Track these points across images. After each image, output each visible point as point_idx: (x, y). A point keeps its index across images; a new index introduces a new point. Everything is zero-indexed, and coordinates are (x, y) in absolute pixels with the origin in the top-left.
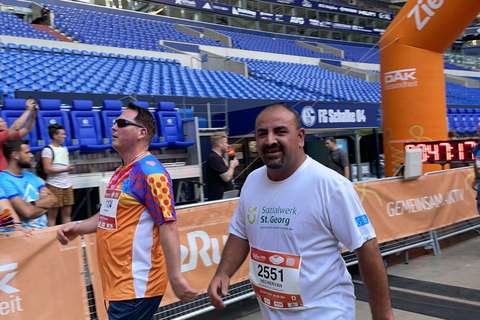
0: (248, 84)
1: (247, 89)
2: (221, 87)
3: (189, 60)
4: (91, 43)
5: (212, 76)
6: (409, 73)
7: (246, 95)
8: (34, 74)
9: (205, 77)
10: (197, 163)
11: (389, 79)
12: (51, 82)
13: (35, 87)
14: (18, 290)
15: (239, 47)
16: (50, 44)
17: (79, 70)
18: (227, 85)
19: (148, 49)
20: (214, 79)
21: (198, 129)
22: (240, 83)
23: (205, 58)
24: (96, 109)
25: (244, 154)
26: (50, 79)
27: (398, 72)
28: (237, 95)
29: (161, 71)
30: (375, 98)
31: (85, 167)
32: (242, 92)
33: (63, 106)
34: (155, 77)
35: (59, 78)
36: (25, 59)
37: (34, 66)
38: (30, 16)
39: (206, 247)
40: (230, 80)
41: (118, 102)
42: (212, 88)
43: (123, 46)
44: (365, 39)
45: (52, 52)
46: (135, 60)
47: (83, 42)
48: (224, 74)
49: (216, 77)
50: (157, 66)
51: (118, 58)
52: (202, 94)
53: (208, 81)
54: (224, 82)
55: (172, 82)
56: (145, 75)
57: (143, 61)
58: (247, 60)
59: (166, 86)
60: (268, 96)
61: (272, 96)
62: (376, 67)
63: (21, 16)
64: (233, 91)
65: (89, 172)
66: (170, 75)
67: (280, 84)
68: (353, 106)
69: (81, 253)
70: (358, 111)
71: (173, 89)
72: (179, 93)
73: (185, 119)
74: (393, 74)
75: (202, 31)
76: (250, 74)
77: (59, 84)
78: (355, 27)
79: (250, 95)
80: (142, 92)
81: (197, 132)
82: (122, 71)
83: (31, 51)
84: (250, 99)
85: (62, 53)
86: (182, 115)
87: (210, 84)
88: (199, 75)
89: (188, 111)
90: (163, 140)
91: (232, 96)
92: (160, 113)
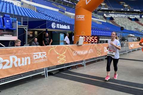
0: (36, 13)
1: (36, 15)
2: (27, 13)
3: (17, 3)
5: (24, 9)
6: (83, 16)
9: (22, 9)
11: (77, 17)
15: (34, 2)
18: (29, 13)
20: (25, 10)
21: (17, 25)
22: (33, 13)
25: (33, 35)
27: (80, 16)
28: (32, 16)
29: (7, 5)
30: (73, 23)
32: (34, 16)
40: (30, 11)
42: (24, 13)
44: (72, 6)
48: (28, 9)
49: (26, 10)
50: (5, 4)
52: (20, 14)
53: (23, 11)
54: (28, 12)
55: (10, 9)
58: (36, 6)
60: (42, 18)
61: (43, 18)
62: (74, 14)
64: (31, 15)
66: (10, 7)
67: (46, 15)
68: (67, 25)
70: (68, 26)
71: (10, 11)
72: (12, 13)
73: (13, 21)
74: (79, 16)
76: (37, 11)
78: (70, 2)
79: (36, 17)
86: (12, 20)
87: (23, 12)
88: (20, 8)
89: (15, 19)
90: (5, 27)
91: (31, 16)
92: (4, 18)
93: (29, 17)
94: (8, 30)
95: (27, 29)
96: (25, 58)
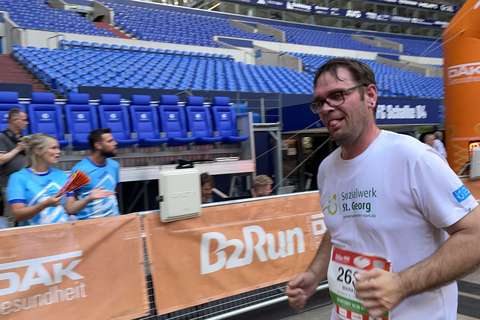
0: (302, 79)
1: (301, 84)
2: (275, 83)
3: (243, 56)
4: (148, 40)
5: (266, 72)
6: (475, 67)
7: (300, 91)
8: (96, 70)
9: (258, 72)
10: (250, 158)
11: (453, 73)
12: (111, 78)
13: (96, 83)
14: (82, 277)
15: (293, 41)
16: (110, 41)
17: (137, 66)
18: (281, 80)
19: (202, 45)
21: (252, 124)
22: (294, 78)
23: (259, 53)
24: (154, 104)
25: (298, 150)
26: (110, 75)
27: (463, 66)
28: (290, 90)
29: (215, 67)
30: (436, 93)
31: (142, 160)
32: (296, 87)
33: (123, 101)
34: (210, 73)
35: (118, 74)
36: (87, 56)
37: (95, 63)
38: (91, 14)
39: (261, 242)
40: (283, 75)
41: (174, 97)
42: (266, 83)
43: (179, 42)
44: (425, 32)
45: (112, 49)
46: (191, 56)
47: (141, 39)
48: (278, 69)
49: (270, 72)
50: (211, 62)
51: (174, 54)
52: (255, 90)
53: (261, 76)
54: (277, 77)
55: (225, 78)
56: (200, 71)
57: (198, 56)
58: (301, 54)
59: (220, 82)
63: (83, 14)
64: (287, 87)
65: (146, 164)
66: (224, 71)
68: (413, 102)
69: (141, 244)
70: (418, 107)
71: (226, 85)
72: (233, 88)
73: (239, 114)
74: (458, 69)
75: (255, 26)
76: (304, 69)
77: (119, 79)
78: (415, 20)
79: (304, 90)
80: (197, 87)
81: (250, 127)
82: (177, 67)
83: (93, 48)
84: (304, 95)
85: (121, 50)
86: (236, 110)
87: (263, 79)
88: (253, 70)
89: (242, 106)
90: (217, 135)
91: (286, 91)
92: (215, 108)
93: (284, 95)
94: (226, 141)
95: (279, 133)
96: (288, 231)
